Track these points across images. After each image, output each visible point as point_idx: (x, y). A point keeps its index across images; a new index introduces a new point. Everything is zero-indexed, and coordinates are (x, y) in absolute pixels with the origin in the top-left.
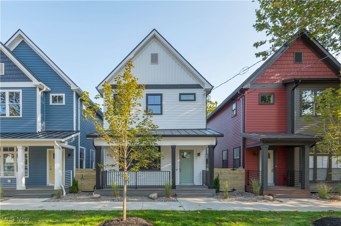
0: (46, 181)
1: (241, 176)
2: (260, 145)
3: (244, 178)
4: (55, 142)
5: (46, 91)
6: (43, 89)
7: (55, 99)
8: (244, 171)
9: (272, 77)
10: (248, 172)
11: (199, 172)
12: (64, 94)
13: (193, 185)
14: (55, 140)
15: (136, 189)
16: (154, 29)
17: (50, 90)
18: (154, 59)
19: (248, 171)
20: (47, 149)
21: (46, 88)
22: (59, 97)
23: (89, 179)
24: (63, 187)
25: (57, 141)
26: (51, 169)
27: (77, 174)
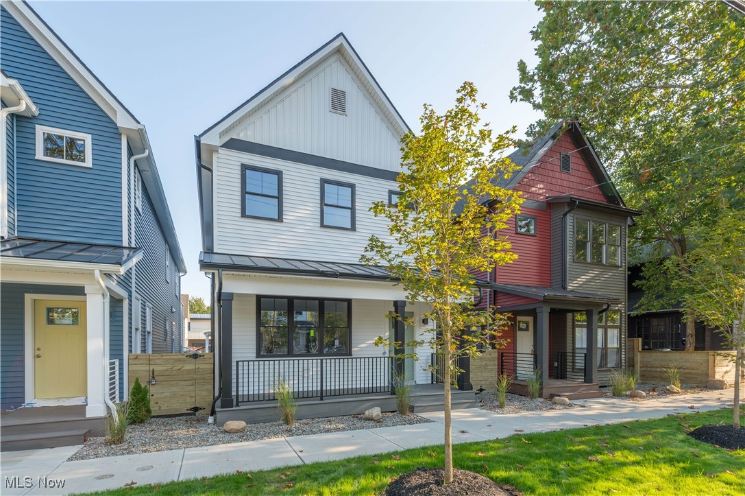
0: (23, 392)
1: (492, 363)
2: (535, 307)
3: (496, 367)
4: (97, 273)
5: (26, 115)
6: (18, 104)
7: (53, 145)
8: (497, 355)
9: (534, 189)
10: (502, 356)
11: (425, 358)
12: (91, 135)
13: (414, 384)
14: (97, 269)
15: (322, 399)
16: (342, 34)
17: (37, 113)
18: (338, 101)
19: (502, 353)
20: (27, 295)
21: (25, 104)
22: (72, 142)
23: (175, 382)
24: (113, 407)
25: (100, 271)
26: (38, 356)
27: (134, 368)
